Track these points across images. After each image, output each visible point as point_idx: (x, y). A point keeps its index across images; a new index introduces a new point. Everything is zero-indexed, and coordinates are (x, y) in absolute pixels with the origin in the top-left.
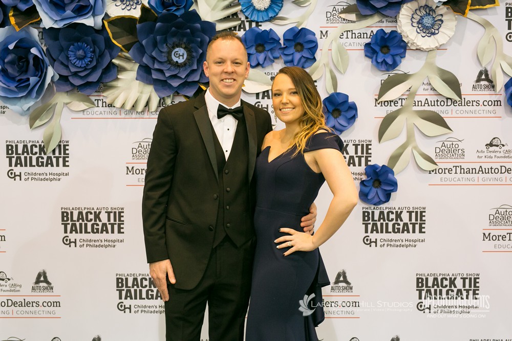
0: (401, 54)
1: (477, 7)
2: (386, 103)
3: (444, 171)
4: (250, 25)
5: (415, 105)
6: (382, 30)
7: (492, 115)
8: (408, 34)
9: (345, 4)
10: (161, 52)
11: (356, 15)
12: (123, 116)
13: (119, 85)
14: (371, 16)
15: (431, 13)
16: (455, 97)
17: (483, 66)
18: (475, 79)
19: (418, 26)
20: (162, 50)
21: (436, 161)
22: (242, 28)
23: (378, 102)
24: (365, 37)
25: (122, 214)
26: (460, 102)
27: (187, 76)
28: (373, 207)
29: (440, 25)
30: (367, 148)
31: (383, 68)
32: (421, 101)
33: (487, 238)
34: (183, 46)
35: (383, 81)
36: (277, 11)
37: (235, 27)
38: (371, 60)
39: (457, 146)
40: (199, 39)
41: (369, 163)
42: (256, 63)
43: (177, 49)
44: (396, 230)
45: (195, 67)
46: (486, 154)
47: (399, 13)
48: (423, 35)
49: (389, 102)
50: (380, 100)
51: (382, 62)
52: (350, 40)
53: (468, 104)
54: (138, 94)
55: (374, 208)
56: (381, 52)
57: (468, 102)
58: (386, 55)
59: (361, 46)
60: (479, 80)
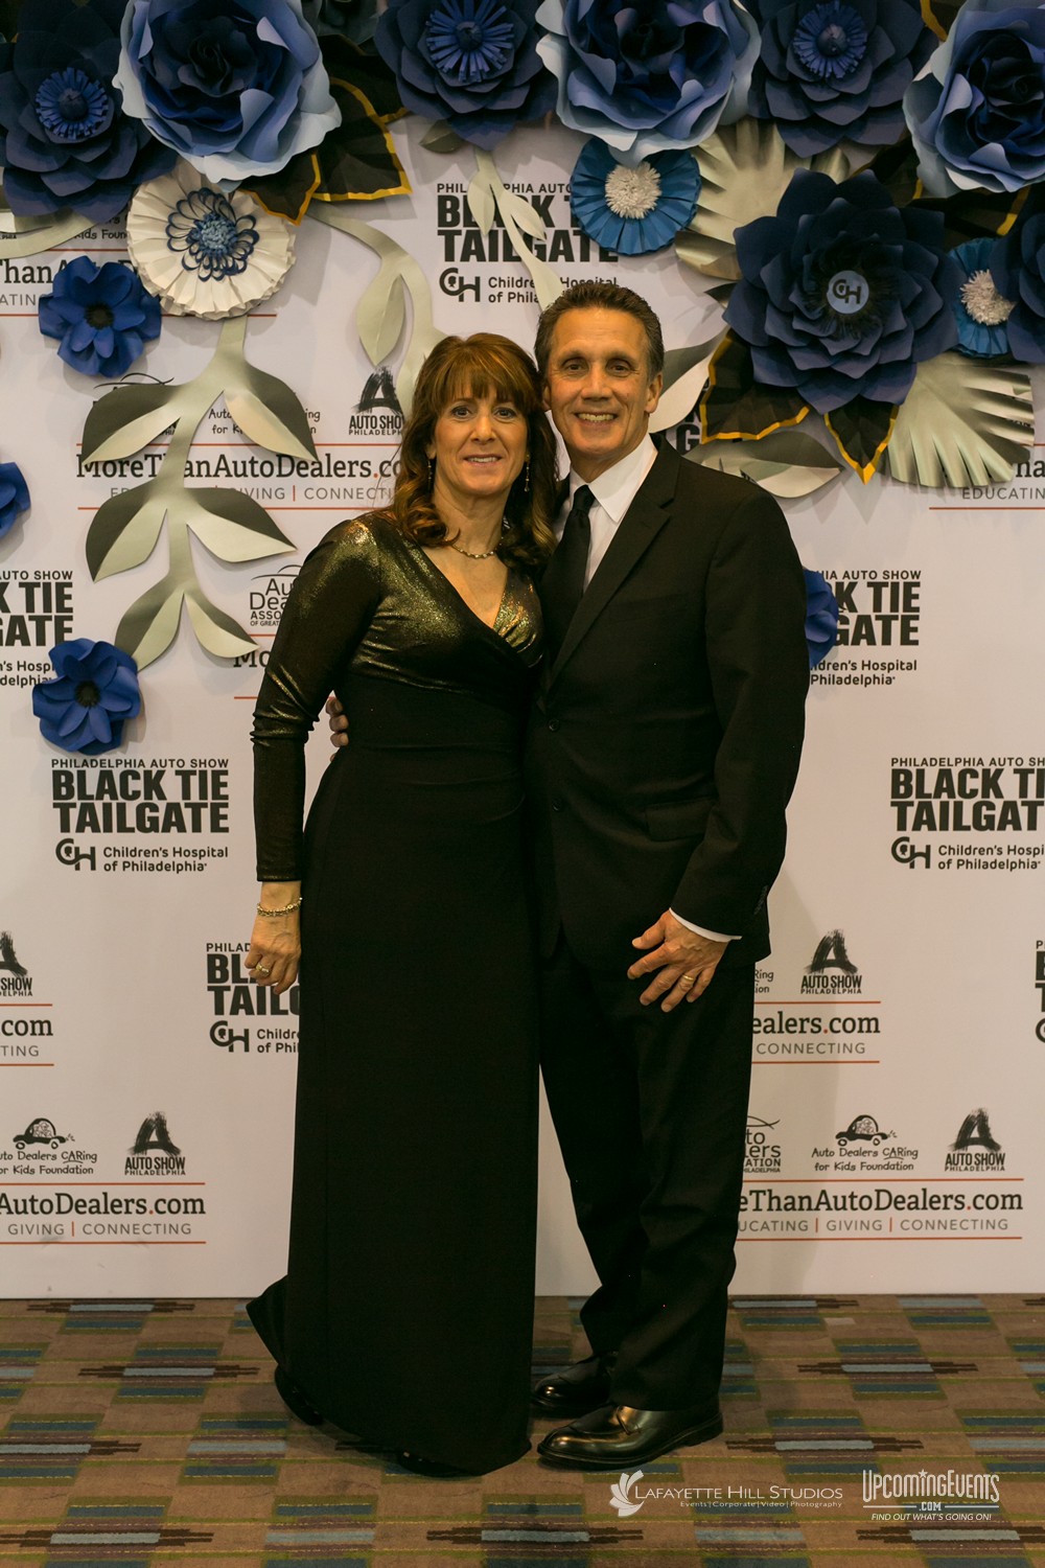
0: (144, 326)
1: (351, 196)
2: (109, 470)
6: (87, 258)
8: (152, 272)
11: (16, 214)
14: (58, 217)
15: (226, 212)
16: (297, 450)
17: (376, 364)
18: (357, 399)
21: (249, 630)
23: (87, 461)
24: (45, 278)
26: (317, 466)
28: (80, 758)
29: (251, 246)
30: (58, 592)
31: (91, 365)
32: (207, 463)
38: (57, 344)
41: (68, 637)
44: (147, 825)
47: (128, 210)
48: (203, 276)
49: (118, 466)
50: (91, 459)
51: (87, 352)
53: (339, 472)
55: (85, 763)
56: (88, 322)
57: (340, 465)
58: (101, 331)
59: (34, 304)
60: (367, 402)
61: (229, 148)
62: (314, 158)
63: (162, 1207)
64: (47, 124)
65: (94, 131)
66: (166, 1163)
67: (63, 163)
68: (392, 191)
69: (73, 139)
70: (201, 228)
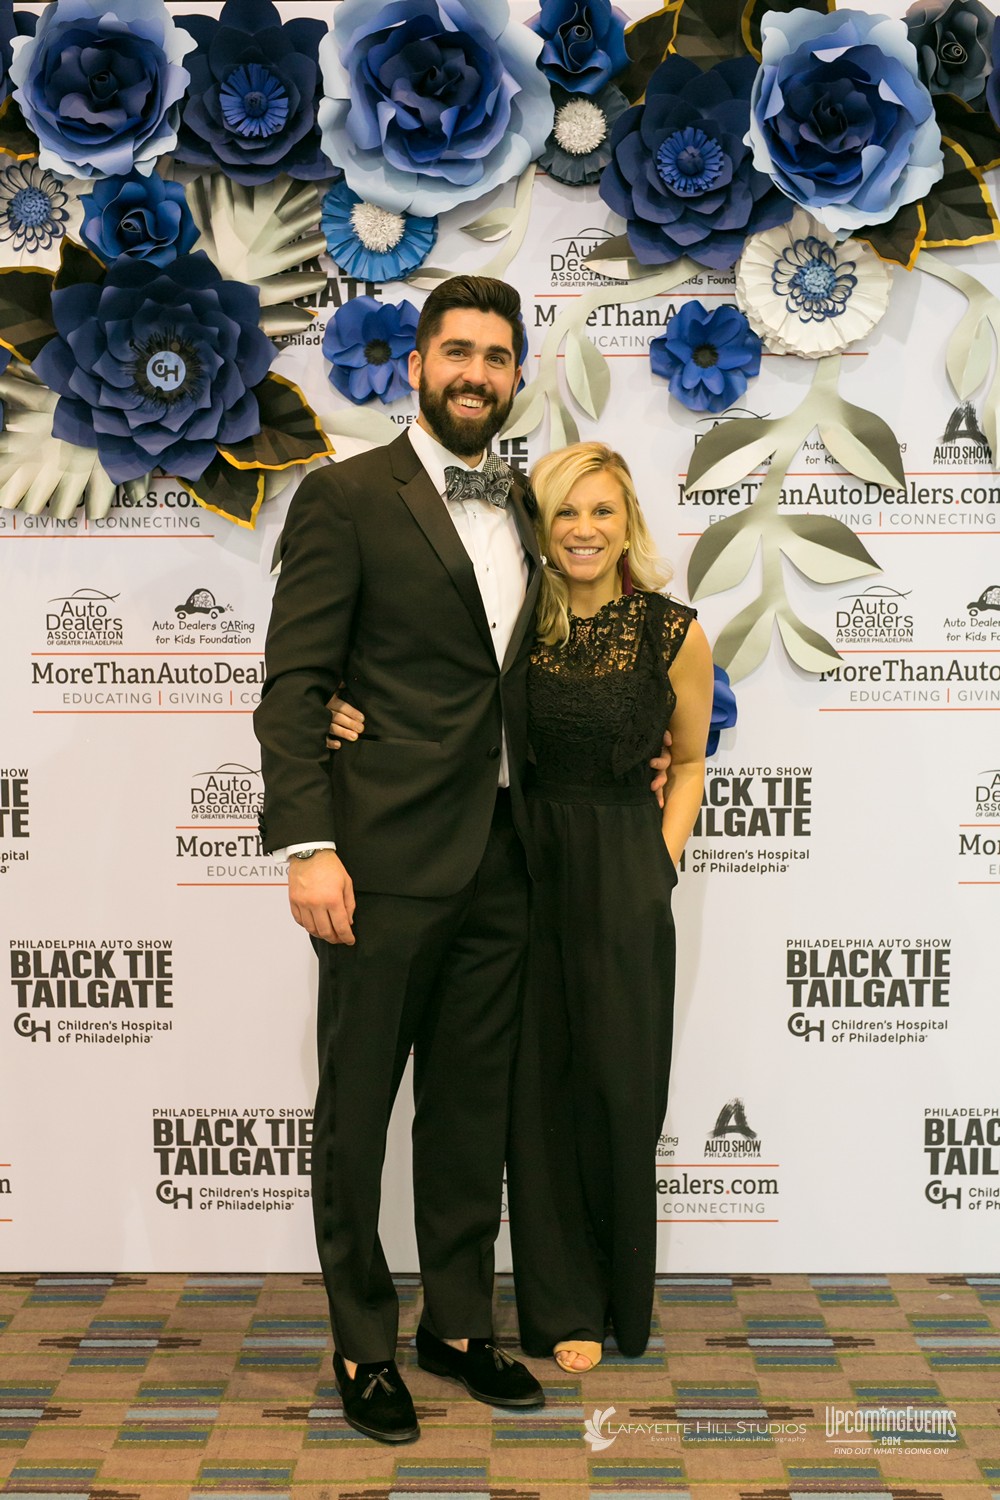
0: (748, 365)
1: (946, 242)
2: (709, 499)
3: (858, 673)
4: (352, 291)
5: (785, 502)
6: (697, 302)
7: (986, 527)
8: (763, 314)
9: (600, 234)
10: (119, 362)
11: (630, 262)
12: (22, 530)
13: (10, 450)
14: (669, 265)
15: (825, 258)
16: (888, 480)
17: (962, 398)
18: (942, 431)
19: (791, 293)
20: (120, 358)
21: (837, 647)
22: (330, 299)
23: (688, 492)
24: (654, 321)
25: (23, 787)
26: (902, 493)
27: (188, 425)
29: (850, 290)
31: (701, 401)
32: (800, 491)
33: (970, 848)
34: (176, 346)
35: (699, 438)
36: (421, 253)
37: (312, 297)
38: (667, 382)
39: (892, 609)
40: (216, 330)
42: (369, 391)
43: (159, 355)
44: (735, 829)
45: (206, 403)
46: (968, 629)
47: (740, 258)
48: (805, 318)
49: (717, 494)
50: (693, 488)
51: (697, 388)
52: (614, 331)
53: (923, 499)
54: (59, 475)
56: (694, 362)
57: (924, 493)
58: (707, 370)
59: (643, 345)
60: (951, 434)
61: (844, 199)
62: (920, 208)
63: (738, 1187)
64: (668, 180)
65: (711, 185)
66: (743, 1146)
67: (679, 215)
68: (984, 238)
69: (691, 193)
70: (804, 274)
